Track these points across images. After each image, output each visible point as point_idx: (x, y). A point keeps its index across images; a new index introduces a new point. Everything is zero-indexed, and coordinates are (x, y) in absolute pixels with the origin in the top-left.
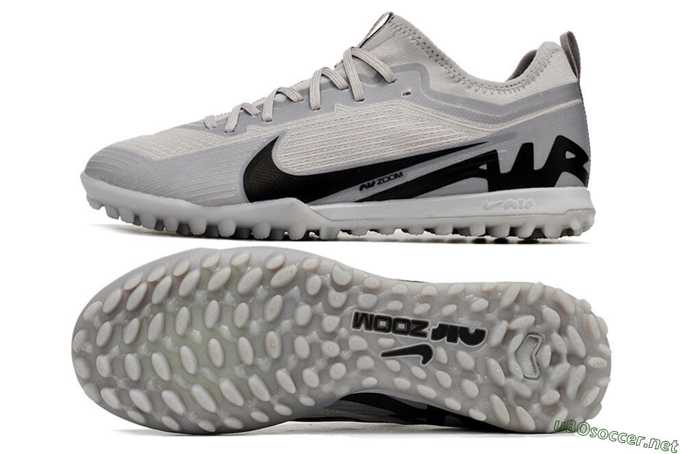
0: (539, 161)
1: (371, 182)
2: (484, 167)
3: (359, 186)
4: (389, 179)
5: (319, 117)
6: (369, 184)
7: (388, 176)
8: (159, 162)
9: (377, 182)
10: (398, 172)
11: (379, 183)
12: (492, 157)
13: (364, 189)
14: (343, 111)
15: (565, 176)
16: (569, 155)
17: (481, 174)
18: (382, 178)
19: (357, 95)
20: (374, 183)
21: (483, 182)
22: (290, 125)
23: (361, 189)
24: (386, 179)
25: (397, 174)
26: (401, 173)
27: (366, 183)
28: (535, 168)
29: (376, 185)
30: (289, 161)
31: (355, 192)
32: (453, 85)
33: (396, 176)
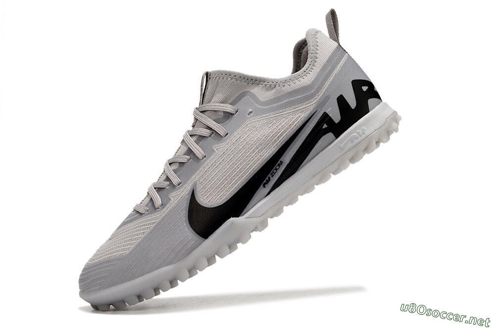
0: (352, 103)
1: (267, 178)
2: (325, 126)
3: (262, 185)
4: (276, 169)
5: (209, 162)
6: (267, 180)
7: (274, 168)
8: (130, 253)
9: (270, 176)
10: (279, 162)
11: (272, 176)
12: (325, 117)
13: (266, 185)
14: (220, 148)
15: (371, 101)
16: (365, 88)
17: (326, 132)
18: (272, 171)
19: (222, 133)
20: (269, 178)
21: (330, 135)
22: (195, 178)
23: (264, 187)
24: (275, 171)
25: (279, 164)
26: (281, 162)
27: (265, 181)
28: (353, 108)
29: (271, 178)
30: (211, 199)
31: (262, 191)
32: (273, 91)
33: (279, 165)
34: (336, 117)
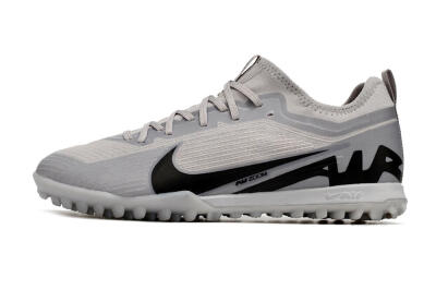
34: (342, 167)
